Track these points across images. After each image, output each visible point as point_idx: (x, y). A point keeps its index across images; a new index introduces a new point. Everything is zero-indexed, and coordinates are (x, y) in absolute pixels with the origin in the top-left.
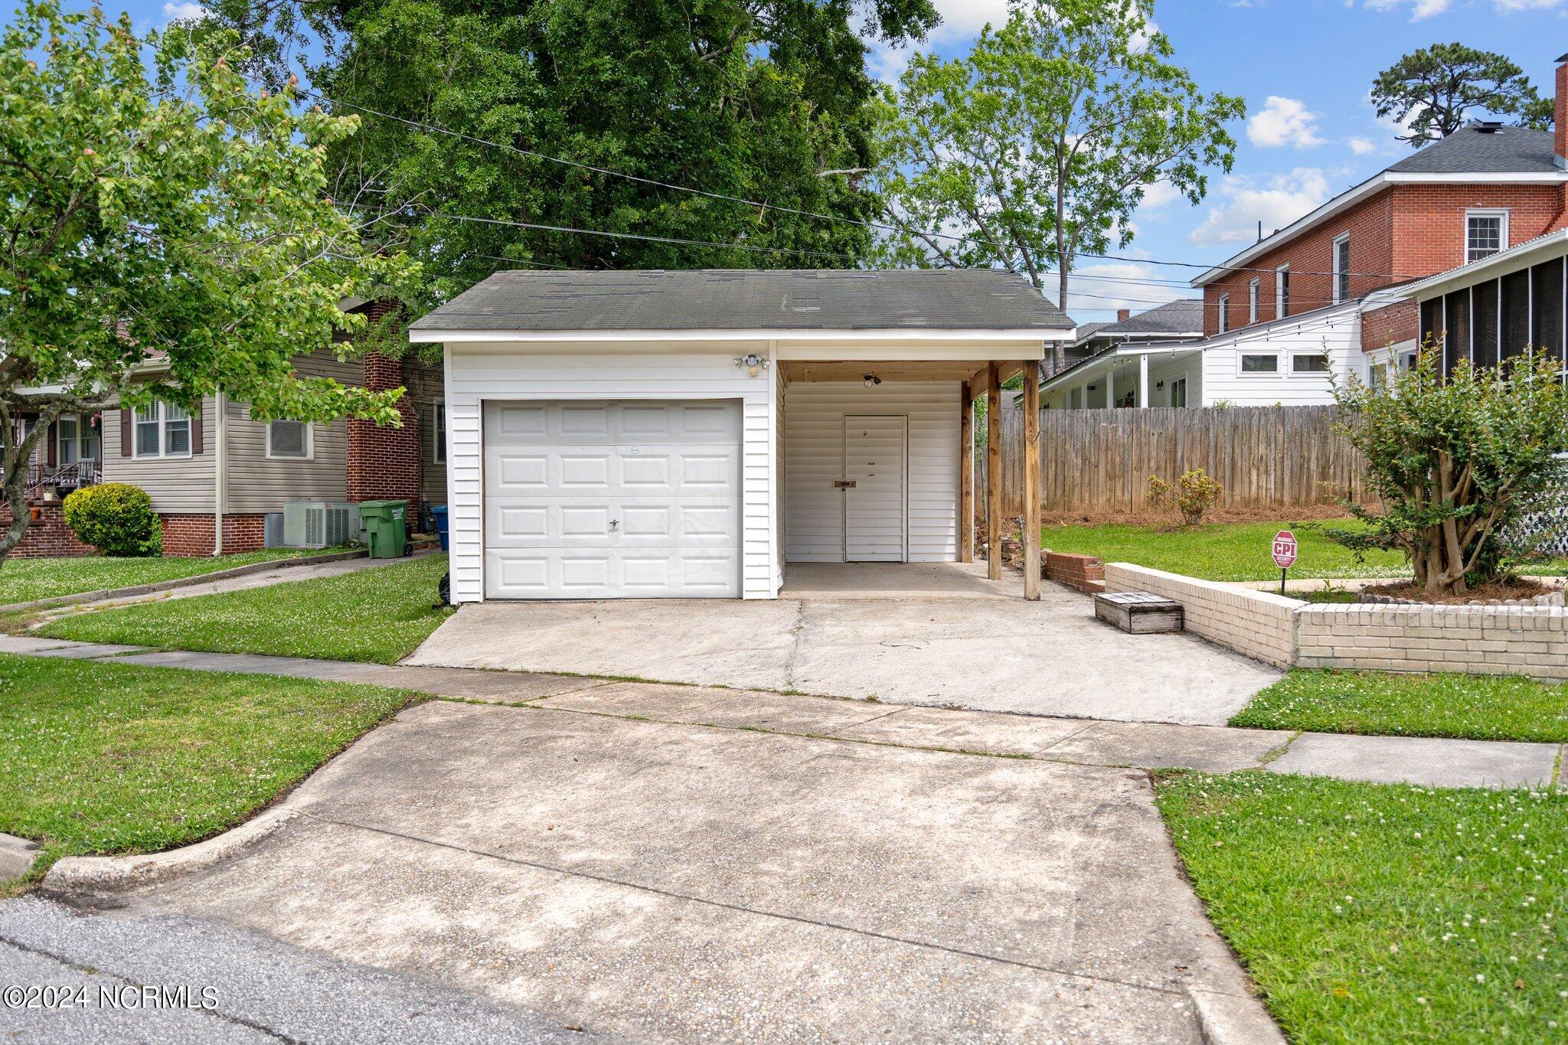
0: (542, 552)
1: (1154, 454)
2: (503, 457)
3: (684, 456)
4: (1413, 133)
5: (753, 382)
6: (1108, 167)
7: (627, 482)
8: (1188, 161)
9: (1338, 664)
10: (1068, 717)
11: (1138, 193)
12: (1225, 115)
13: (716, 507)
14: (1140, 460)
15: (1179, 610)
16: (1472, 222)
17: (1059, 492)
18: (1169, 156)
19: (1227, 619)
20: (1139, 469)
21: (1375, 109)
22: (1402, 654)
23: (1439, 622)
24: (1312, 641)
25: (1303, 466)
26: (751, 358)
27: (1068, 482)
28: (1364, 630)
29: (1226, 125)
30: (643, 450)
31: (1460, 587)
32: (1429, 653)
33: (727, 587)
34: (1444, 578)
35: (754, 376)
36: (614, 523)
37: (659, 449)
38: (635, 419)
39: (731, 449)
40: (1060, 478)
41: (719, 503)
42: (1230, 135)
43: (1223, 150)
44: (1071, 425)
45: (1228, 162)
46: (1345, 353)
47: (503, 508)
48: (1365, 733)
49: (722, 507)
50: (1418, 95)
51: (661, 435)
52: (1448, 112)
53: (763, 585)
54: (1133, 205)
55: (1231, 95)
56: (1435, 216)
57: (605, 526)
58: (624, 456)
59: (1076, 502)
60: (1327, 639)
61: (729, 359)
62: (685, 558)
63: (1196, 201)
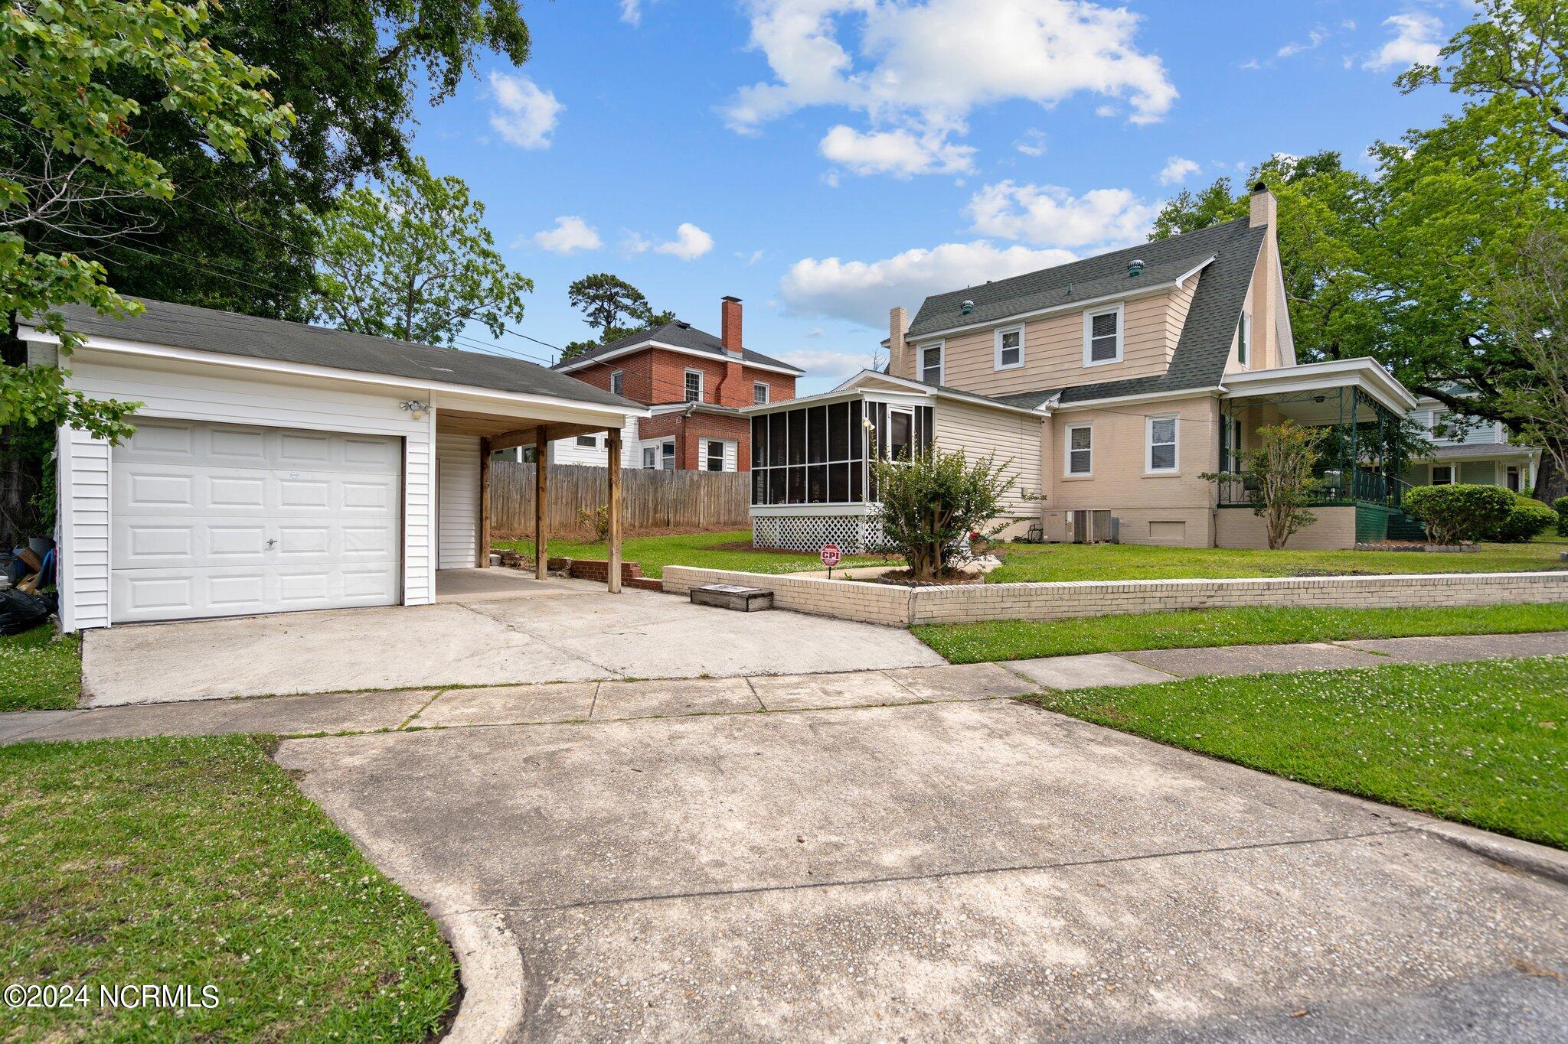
0: (185, 572)
1: (565, 494)
2: (134, 474)
3: (345, 483)
4: (591, 319)
5: (415, 423)
6: (441, 303)
7: (285, 504)
8: (495, 311)
9: (933, 621)
10: (855, 671)
11: (462, 324)
12: (521, 288)
13: (375, 528)
14: (557, 498)
15: (770, 595)
16: (688, 375)
17: (505, 518)
18: (482, 305)
19: (827, 598)
20: (556, 503)
21: (570, 301)
22: (965, 612)
23: (984, 594)
24: (922, 608)
25: (645, 505)
26: (413, 403)
27: (511, 511)
28: (948, 601)
29: (519, 294)
30: (302, 475)
31: (939, 574)
32: (980, 611)
33: (385, 596)
34: (932, 570)
35: (416, 419)
36: (271, 543)
37: (318, 476)
38: (294, 448)
39: (393, 479)
40: (506, 508)
41: (378, 525)
42: (522, 301)
43: (516, 309)
44: (514, 472)
45: (519, 318)
46: (630, 440)
47: (133, 527)
48: (1022, 659)
49: (381, 528)
50: (593, 299)
51: (323, 462)
52: (609, 312)
53: (423, 593)
54: (458, 331)
55: (525, 276)
56: (672, 369)
57: (261, 544)
58: (282, 480)
59: (516, 525)
60: (929, 608)
61: (395, 402)
62: (344, 573)
63: (497, 337)
